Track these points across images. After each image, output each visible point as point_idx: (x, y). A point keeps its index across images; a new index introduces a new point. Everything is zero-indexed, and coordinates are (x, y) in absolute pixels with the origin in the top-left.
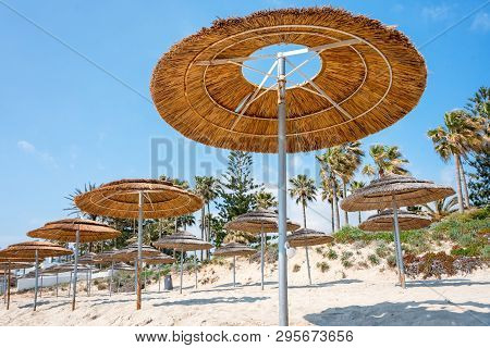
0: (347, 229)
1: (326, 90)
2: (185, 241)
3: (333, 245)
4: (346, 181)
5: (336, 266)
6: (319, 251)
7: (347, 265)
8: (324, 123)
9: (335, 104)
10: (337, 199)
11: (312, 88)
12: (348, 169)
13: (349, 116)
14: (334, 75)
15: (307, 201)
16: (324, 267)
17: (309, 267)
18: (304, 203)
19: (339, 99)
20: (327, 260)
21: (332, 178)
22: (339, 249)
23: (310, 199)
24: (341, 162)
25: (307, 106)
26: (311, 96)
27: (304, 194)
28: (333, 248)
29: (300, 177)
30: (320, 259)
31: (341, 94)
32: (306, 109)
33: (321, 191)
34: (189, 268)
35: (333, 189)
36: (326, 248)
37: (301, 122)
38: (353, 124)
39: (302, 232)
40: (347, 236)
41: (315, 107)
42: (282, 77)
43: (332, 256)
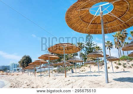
0: (124, 56)
1: (115, 14)
2: (76, 60)
3: (120, 61)
4: (122, 42)
5: (121, 67)
6: (115, 63)
7: (125, 67)
8: (115, 24)
9: (119, 19)
10: (120, 48)
11: (111, 14)
12: (123, 38)
13: (123, 22)
14: (118, 10)
15: (110, 48)
16: (117, 68)
19: (120, 17)
20: (118, 66)
21: (118, 41)
22: (122, 62)
24: (120, 36)
25: (109, 20)
26: (111, 17)
27: (109, 46)
28: (120, 62)
29: (108, 42)
30: (116, 65)
31: (120, 15)
32: (109, 21)
33: (115, 45)
34: (78, 67)
35: (118, 44)
36: (117, 62)
37: (108, 25)
38: (125, 24)
39: (110, 57)
40: (124, 59)
41: (112, 20)
43: (120, 64)
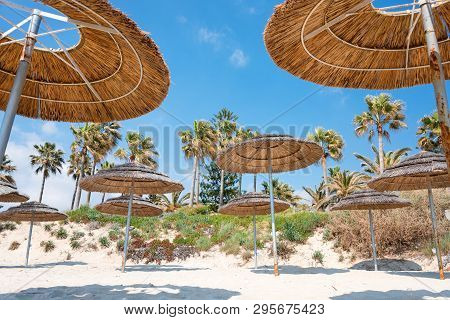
0: (85, 208)
1: (81, 65)
3: (66, 223)
4: (97, 161)
5: (63, 246)
6: (47, 228)
7: (75, 246)
8: (71, 98)
9: (87, 83)
10: (83, 176)
11: (67, 59)
13: (99, 98)
14: (91, 54)
15: (50, 172)
16: (49, 247)
17: (29, 246)
18: (46, 174)
19: (92, 79)
20: (54, 239)
21: (84, 153)
22: (71, 228)
23: (54, 171)
25: (56, 74)
26: (65, 67)
27: (47, 164)
28: (65, 227)
29: (47, 145)
30: (47, 237)
31: (95, 74)
32: (56, 78)
33: (69, 164)
35: (81, 164)
36: (57, 226)
37: (47, 88)
38: (101, 106)
40: (82, 216)
41: (66, 78)
42: (32, 35)
43: (62, 235)
